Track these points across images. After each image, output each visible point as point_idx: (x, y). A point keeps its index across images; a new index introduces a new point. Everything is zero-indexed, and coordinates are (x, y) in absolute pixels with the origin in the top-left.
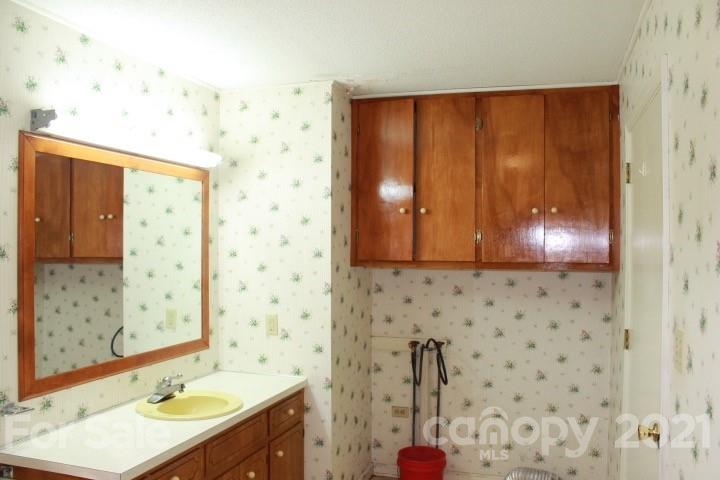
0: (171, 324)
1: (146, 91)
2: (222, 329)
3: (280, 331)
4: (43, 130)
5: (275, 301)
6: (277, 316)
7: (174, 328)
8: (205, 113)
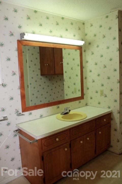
0: (75, 92)
1: (58, 24)
2: (88, 93)
3: (104, 94)
4: (23, 39)
5: (103, 85)
6: (103, 90)
7: (76, 93)
8: (80, 29)
